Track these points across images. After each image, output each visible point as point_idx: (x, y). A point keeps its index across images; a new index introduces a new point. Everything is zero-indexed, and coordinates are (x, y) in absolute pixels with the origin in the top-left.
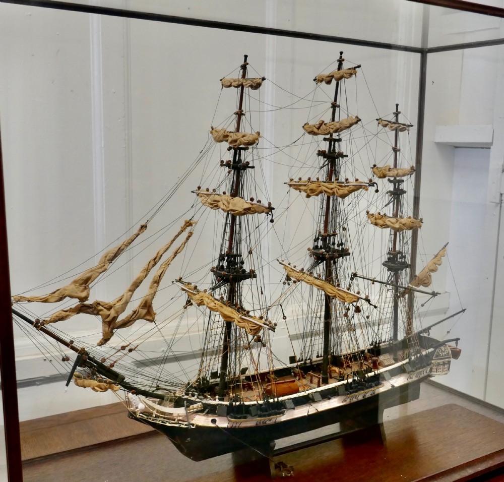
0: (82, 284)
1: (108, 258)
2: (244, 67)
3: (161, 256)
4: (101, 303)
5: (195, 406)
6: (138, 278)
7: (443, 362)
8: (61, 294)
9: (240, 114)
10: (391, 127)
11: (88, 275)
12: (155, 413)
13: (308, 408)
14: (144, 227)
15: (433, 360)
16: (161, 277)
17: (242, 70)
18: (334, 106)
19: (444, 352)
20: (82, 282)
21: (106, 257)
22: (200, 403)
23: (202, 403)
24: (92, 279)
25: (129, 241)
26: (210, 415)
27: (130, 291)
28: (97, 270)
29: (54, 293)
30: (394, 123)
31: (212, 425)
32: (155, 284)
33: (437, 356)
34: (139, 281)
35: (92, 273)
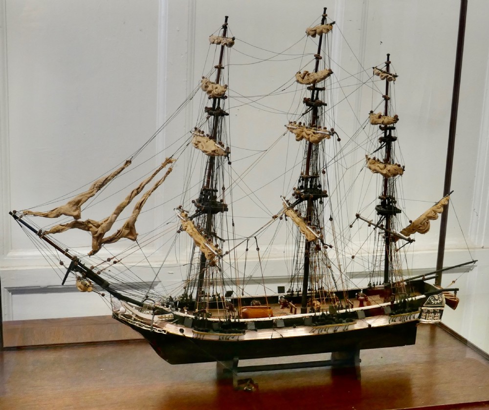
0: (74, 205)
1: (96, 186)
2: (225, 27)
3: (143, 187)
4: (91, 222)
5: (167, 315)
6: (122, 204)
7: (434, 310)
8: (58, 212)
9: (220, 68)
10: (382, 76)
11: (79, 198)
12: (134, 316)
13: (272, 332)
14: (128, 162)
15: (423, 307)
16: (142, 204)
17: (223, 29)
18: (318, 58)
19: (437, 300)
20: (74, 203)
21: (95, 185)
22: (172, 314)
23: (173, 313)
24: (82, 202)
25: (116, 173)
26: (179, 325)
27: (115, 213)
28: (86, 195)
29: (54, 210)
30: (384, 72)
31: (180, 334)
32: (137, 210)
33: (428, 303)
34: (122, 206)
35: (82, 197)
